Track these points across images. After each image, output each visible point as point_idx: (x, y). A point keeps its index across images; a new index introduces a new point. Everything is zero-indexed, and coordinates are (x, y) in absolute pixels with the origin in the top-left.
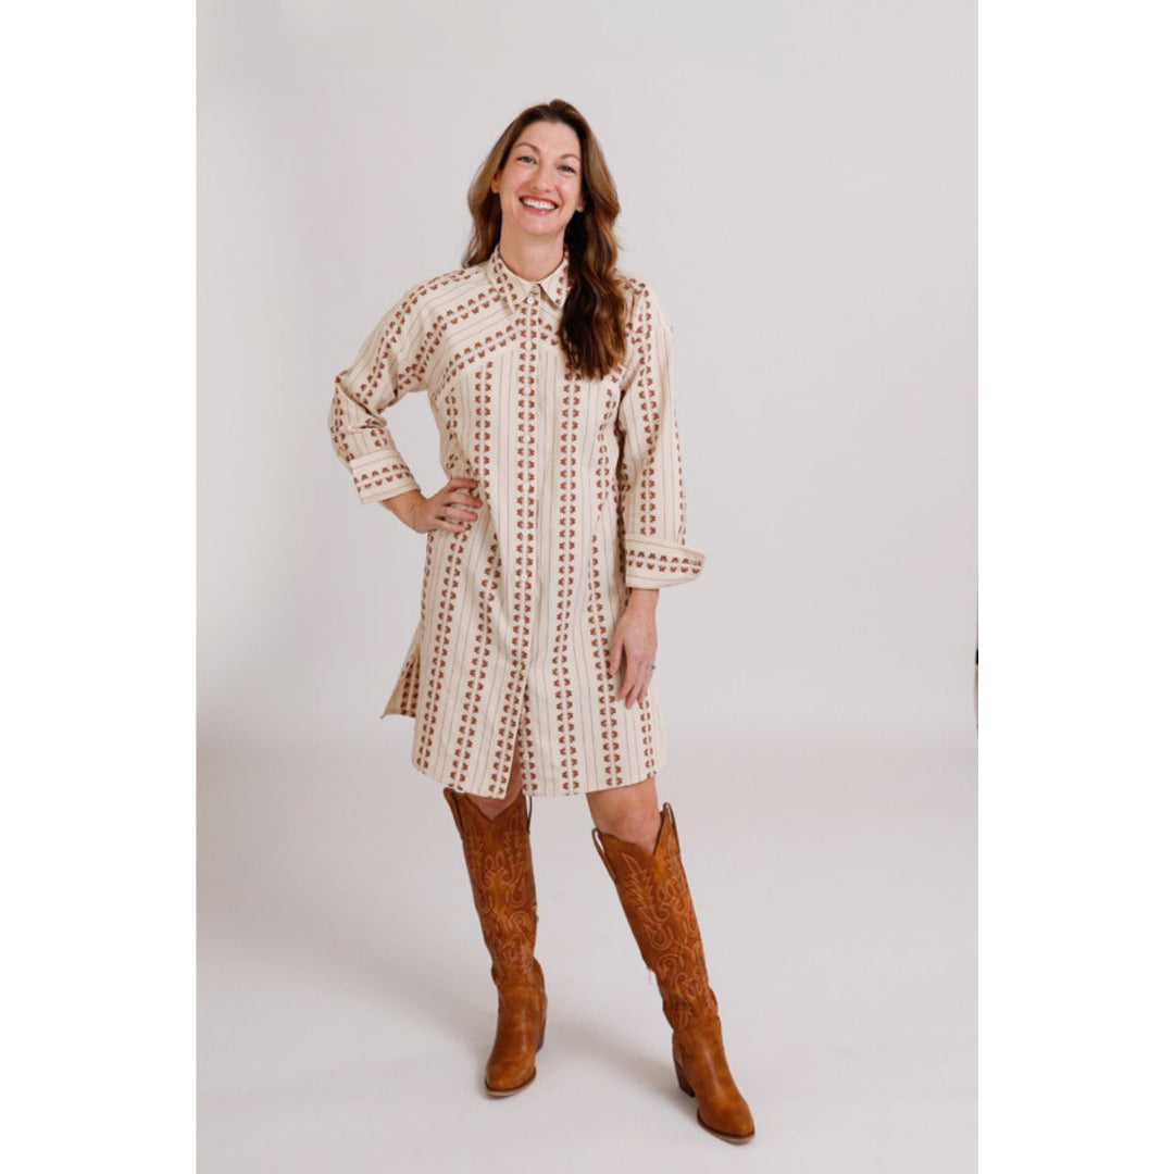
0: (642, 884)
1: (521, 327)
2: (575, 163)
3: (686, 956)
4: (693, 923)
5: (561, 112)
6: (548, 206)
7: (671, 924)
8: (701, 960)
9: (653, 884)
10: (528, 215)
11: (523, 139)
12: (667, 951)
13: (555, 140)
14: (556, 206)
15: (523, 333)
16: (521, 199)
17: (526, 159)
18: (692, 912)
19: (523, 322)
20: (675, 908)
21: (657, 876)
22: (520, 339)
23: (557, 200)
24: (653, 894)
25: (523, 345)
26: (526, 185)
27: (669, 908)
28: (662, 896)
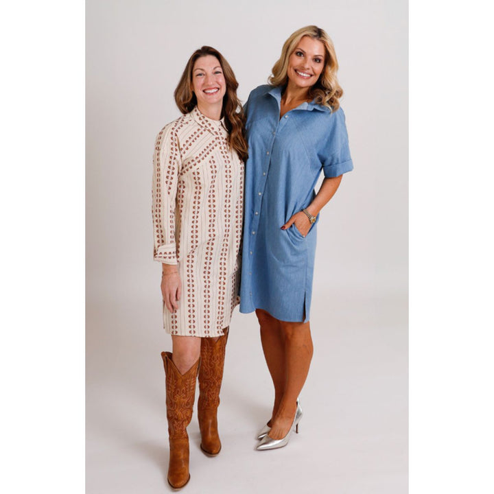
0: (208, 352)
1: (218, 141)
2: (219, 69)
3: (214, 383)
4: (221, 372)
5: (207, 51)
6: (215, 90)
7: (213, 370)
8: (219, 387)
9: (212, 353)
10: (209, 97)
11: (195, 67)
12: (209, 379)
13: (208, 63)
14: (219, 89)
15: (219, 143)
16: (204, 91)
17: (200, 75)
18: (222, 368)
19: (218, 138)
20: (217, 365)
21: (214, 351)
22: (219, 146)
23: (218, 86)
24: (211, 356)
25: (221, 148)
26: (204, 84)
27: (215, 364)
28: (213, 359)
